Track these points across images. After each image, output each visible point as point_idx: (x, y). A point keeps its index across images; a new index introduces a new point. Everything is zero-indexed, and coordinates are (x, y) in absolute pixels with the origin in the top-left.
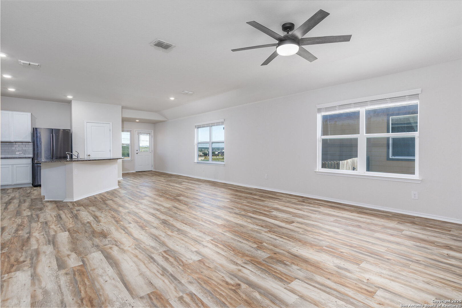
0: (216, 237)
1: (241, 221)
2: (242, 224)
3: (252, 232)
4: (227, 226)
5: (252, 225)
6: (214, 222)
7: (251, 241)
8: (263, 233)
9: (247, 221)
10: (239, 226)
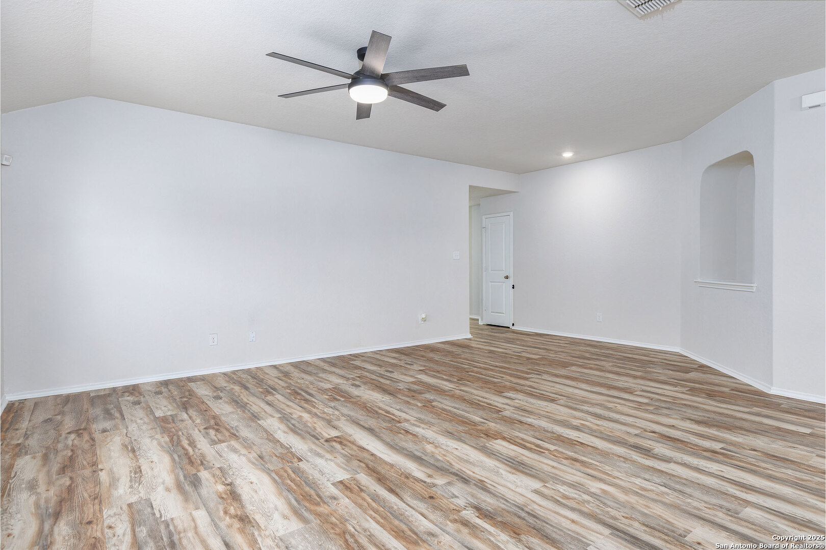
0: (495, 416)
1: (449, 449)
2: (447, 440)
3: (433, 421)
4: (482, 435)
5: (427, 436)
6: (515, 445)
7: (437, 409)
8: (412, 419)
9: (436, 447)
10: (456, 433)
